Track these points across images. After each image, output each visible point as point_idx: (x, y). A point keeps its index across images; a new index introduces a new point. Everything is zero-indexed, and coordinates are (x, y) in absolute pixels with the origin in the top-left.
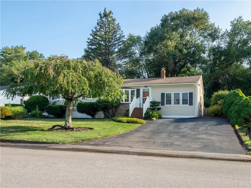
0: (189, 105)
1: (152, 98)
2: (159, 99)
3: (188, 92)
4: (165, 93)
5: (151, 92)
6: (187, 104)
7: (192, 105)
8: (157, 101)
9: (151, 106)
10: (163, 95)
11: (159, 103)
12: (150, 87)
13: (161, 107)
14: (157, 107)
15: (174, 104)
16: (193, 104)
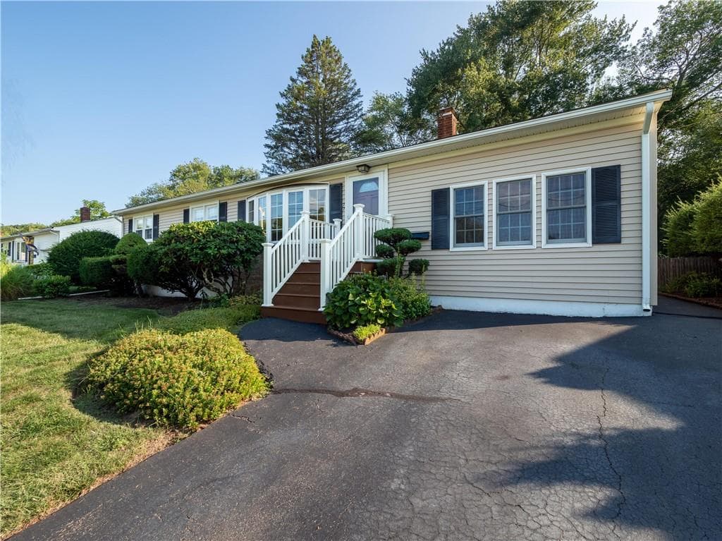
0: (596, 241)
1: (390, 219)
2: (420, 220)
3: (588, 169)
4: (452, 187)
5: (386, 191)
6: (581, 235)
7: (618, 241)
8: (412, 230)
9: (380, 252)
10: (439, 198)
11: (422, 236)
12: (381, 168)
13: (427, 259)
14: (411, 257)
15: (500, 240)
16: (623, 235)
